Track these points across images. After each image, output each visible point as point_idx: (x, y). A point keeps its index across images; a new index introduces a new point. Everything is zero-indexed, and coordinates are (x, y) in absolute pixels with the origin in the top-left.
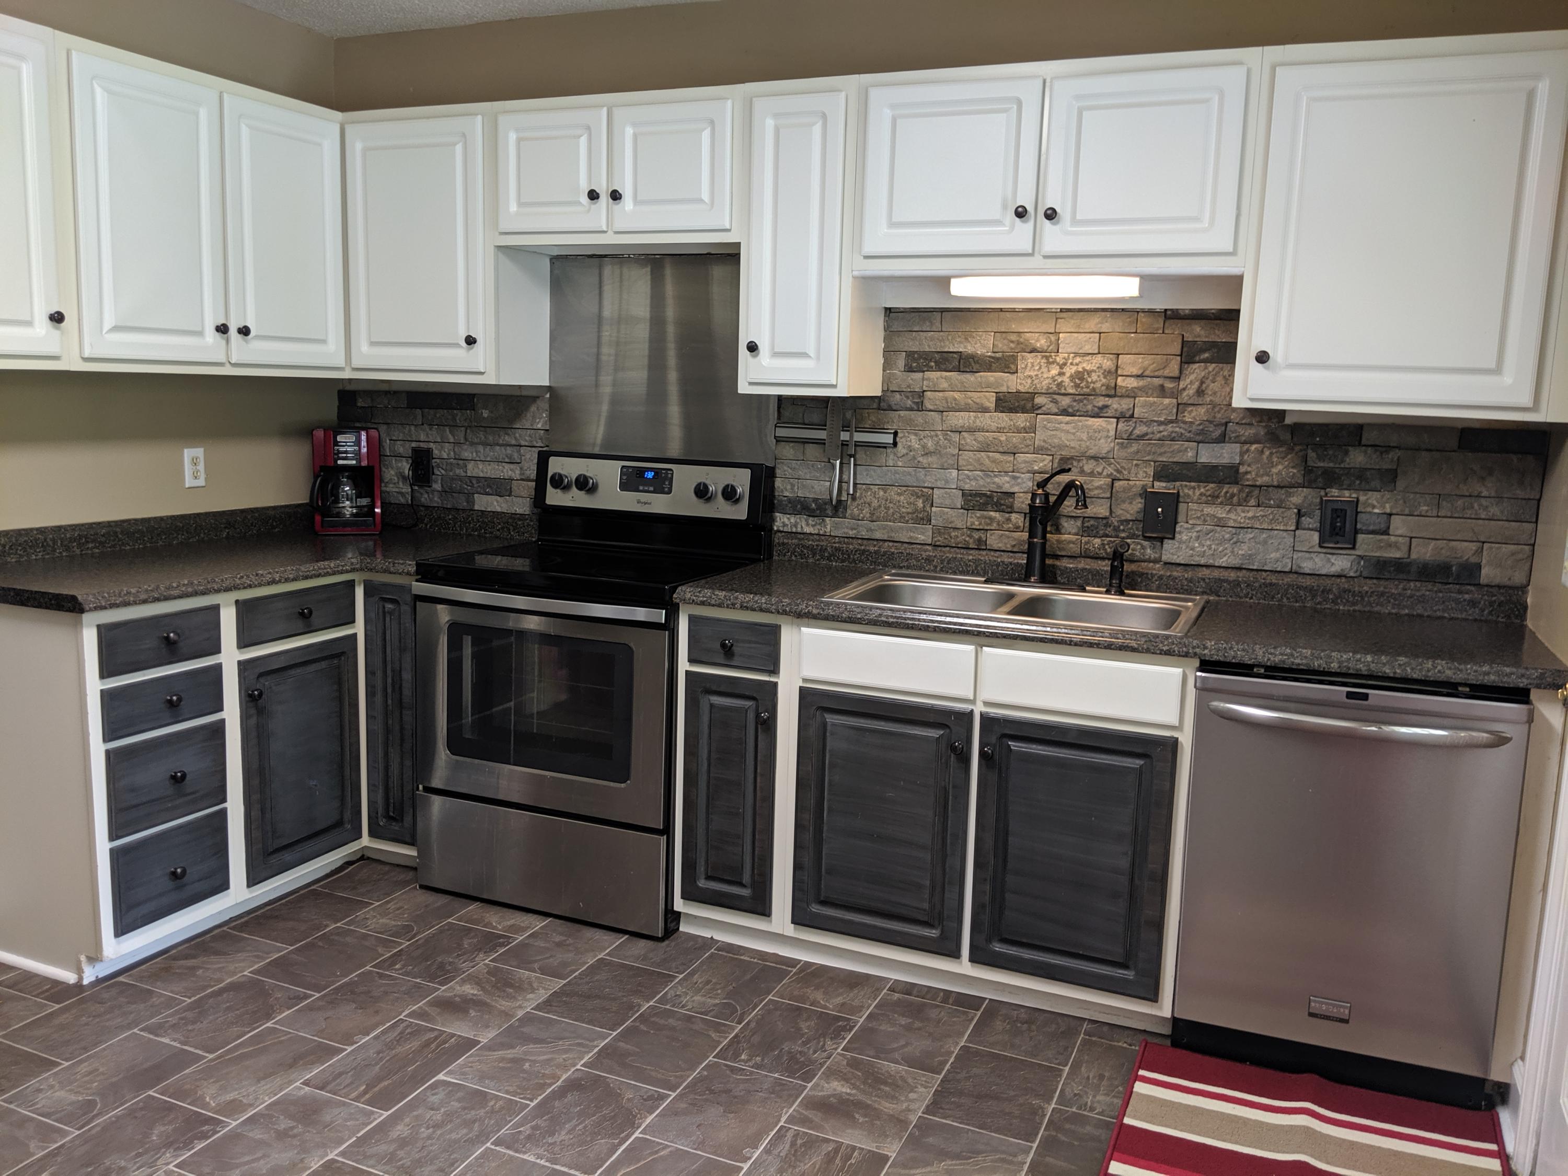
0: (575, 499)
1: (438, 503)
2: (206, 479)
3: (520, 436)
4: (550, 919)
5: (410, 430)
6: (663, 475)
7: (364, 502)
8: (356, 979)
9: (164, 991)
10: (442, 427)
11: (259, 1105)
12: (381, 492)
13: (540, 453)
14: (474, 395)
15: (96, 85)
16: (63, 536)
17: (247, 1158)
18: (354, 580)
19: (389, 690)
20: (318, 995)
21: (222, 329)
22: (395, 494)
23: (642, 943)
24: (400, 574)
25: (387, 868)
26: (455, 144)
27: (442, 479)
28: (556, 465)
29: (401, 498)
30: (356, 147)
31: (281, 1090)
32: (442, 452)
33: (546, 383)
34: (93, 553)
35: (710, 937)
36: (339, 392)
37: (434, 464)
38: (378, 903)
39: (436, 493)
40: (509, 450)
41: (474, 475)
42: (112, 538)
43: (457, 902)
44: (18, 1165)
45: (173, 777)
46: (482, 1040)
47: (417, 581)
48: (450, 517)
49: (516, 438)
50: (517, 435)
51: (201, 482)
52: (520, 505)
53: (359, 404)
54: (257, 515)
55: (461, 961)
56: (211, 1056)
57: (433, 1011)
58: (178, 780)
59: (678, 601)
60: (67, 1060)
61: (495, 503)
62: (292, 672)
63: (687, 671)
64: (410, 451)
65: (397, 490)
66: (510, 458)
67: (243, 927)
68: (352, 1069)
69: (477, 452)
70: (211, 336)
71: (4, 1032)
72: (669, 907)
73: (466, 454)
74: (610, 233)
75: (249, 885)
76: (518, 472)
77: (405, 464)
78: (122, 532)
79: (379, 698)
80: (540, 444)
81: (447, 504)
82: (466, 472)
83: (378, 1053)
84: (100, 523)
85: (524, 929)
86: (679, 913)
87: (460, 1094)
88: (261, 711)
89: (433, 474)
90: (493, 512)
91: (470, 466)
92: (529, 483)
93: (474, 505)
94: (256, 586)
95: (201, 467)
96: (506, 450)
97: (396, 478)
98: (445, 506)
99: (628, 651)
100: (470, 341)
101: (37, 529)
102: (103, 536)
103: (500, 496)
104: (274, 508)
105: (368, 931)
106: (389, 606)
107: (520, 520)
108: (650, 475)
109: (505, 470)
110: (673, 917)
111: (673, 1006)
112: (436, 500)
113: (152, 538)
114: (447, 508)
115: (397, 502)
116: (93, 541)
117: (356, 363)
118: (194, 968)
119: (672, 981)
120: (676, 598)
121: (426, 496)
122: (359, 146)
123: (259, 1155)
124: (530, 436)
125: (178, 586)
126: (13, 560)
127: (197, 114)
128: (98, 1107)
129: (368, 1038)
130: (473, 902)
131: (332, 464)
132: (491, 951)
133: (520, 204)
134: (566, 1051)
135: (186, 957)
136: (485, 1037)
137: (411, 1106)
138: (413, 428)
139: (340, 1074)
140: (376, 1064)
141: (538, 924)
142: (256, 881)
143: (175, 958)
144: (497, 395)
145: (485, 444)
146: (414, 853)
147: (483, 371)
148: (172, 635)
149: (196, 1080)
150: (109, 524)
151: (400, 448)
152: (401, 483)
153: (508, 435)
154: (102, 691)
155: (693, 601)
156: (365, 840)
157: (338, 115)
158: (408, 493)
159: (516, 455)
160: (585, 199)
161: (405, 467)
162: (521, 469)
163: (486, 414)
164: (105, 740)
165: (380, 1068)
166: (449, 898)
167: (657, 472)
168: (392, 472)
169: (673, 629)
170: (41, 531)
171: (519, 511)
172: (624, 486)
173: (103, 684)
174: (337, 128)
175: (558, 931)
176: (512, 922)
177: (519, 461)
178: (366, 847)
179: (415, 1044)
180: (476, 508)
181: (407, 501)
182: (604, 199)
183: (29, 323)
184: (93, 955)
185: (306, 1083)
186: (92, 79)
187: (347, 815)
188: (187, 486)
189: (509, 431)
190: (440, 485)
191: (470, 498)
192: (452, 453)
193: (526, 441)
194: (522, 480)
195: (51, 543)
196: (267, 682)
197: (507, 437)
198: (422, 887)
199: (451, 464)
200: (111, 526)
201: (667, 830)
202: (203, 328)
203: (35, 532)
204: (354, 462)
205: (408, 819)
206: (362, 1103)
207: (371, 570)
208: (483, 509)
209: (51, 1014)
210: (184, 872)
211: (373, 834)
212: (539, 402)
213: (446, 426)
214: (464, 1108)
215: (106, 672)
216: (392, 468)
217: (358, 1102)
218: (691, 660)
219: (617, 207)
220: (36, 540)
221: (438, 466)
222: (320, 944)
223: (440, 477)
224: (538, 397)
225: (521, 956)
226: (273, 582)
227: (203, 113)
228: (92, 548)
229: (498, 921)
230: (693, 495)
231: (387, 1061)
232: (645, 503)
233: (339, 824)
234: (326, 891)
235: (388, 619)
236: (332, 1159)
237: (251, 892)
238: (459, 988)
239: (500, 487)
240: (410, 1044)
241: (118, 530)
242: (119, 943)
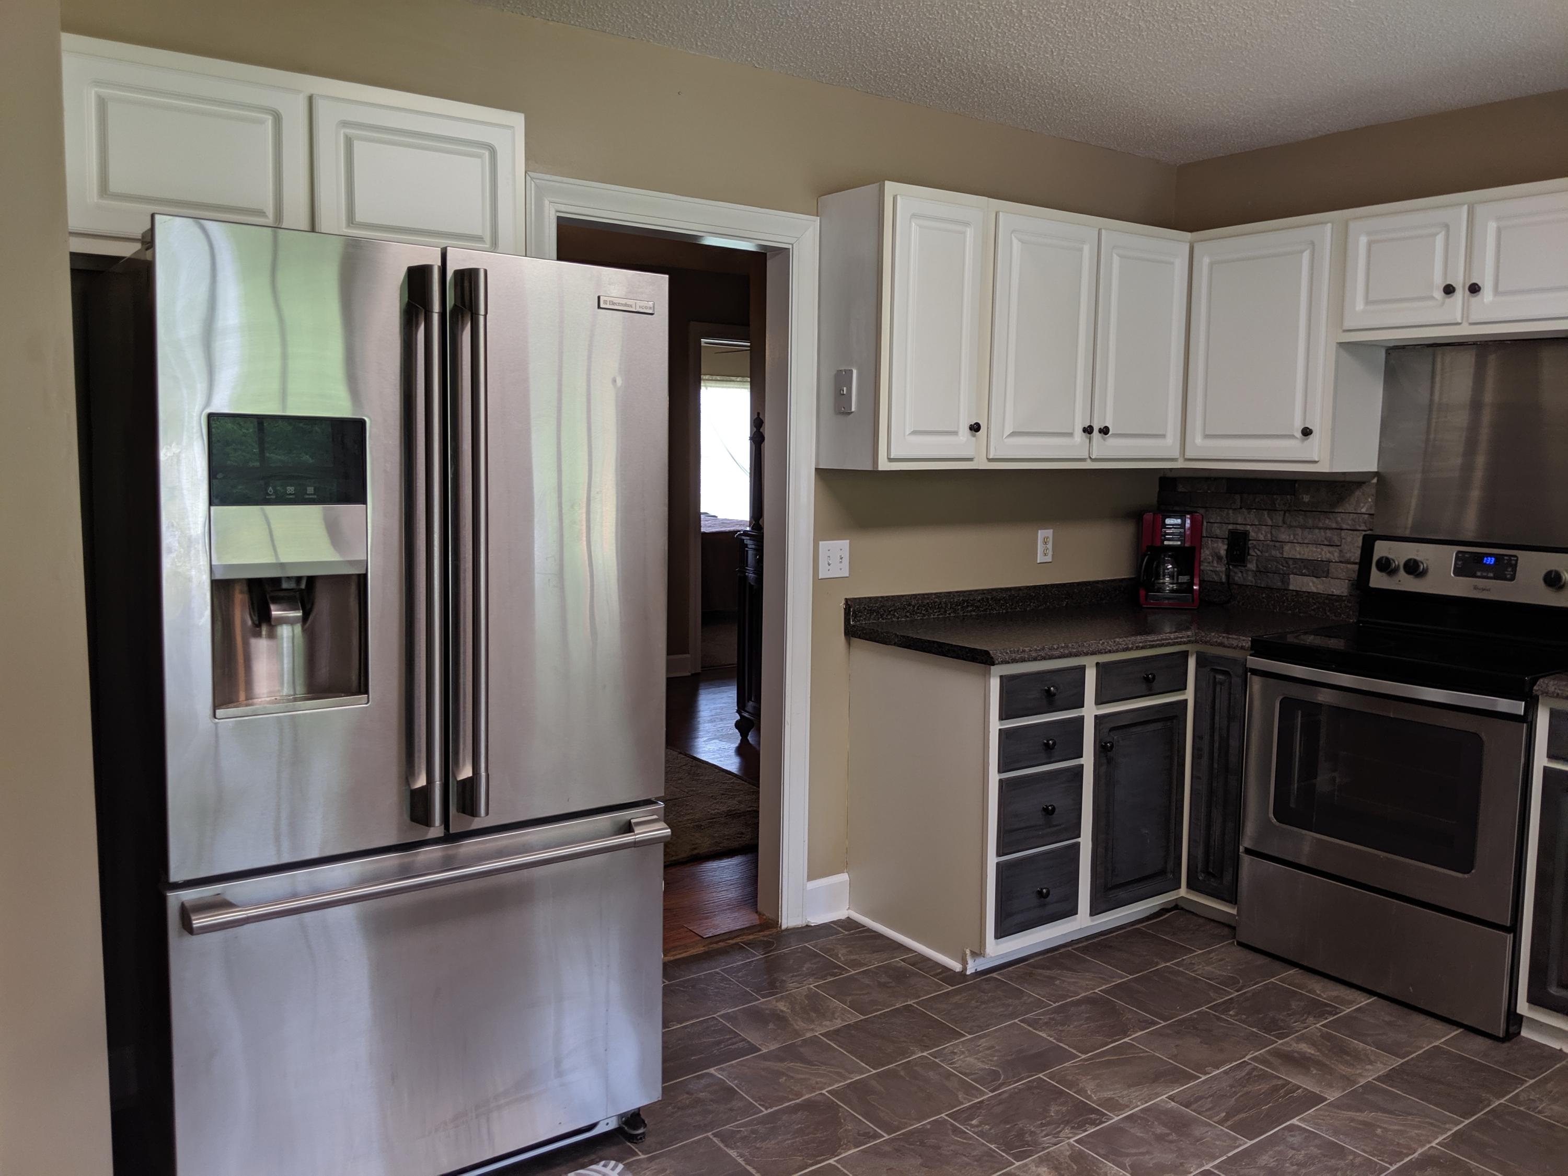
0: (1406, 583)
1: (1252, 582)
2: (1053, 556)
3: (1342, 519)
4: (1375, 998)
5: (1228, 514)
6: (1506, 561)
7: (1184, 579)
8: (1195, 1016)
9: (1033, 993)
10: (1261, 512)
11: (1134, 1108)
12: (1200, 570)
13: (1365, 537)
14: (1296, 481)
15: (1013, 237)
16: (952, 600)
17: (1133, 1151)
18: (1188, 651)
19: (1216, 755)
20: (1164, 1024)
21: (1088, 430)
22: (1209, 572)
23: (1480, 1040)
24: (1234, 648)
25: (1201, 921)
26: (1302, 252)
27: (1257, 560)
28: (1382, 549)
29: (1214, 576)
30: (1204, 262)
31: (1150, 1100)
32: (1258, 534)
33: (1375, 469)
34: (971, 615)
35: (1558, 1048)
36: (1161, 479)
37: (1250, 546)
38: (1200, 952)
39: (1250, 573)
40: (1329, 533)
41: (1290, 556)
42: (985, 604)
43: (1277, 965)
44: (953, 1109)
45: (1045, 810)
46: (1328, 1098)
47: (1251, 655)
48: (1264, 596)
49: (1337, 522)
50: (1339, 519)
51: (1049, 558)
52: (1338, 587)
53: (1180, 490)
54: (1089, 587)
55: (1292, 1021)
56: (1084, 1057)
57: (1276, 1061)
58: (1048, 812)
59: (1539, 693)
60: (970, 1033)
61: (1311, 584)
62: (1134, 729)
63: (1545, 768)
64: (1227, 533)
65: (1211, 569)
66: (1330, 541)
67: (1085, 950)
68: (1210, 1096)
69: (1294, 535)
70: (1079, 436)
71: (917, 1001)
72: (1512, 1009)
73: (1283, 537)
74: (1465, 324)
75: (1092, 914)
76: (1336, 554)
77: (1220, 544)
78: (992, 599)
79: (1205, 761)
80: (1363, 528)
81: (1261, 583)
82: (1282, 554)
83: (1231, 1086)
84: (976, 591)
85: (1351, 1003)
86: (1521, 1017)
87: (1317, 1142)
88: (1110, 761)
89: (1249, 554)
90: (1309, 592)
91: (1287, 548)
92: (1349, 566)
93: (1288, 584)
94: (1114, 652)
95: (1050, 546)
96: (1325, 533)
97: (1210, 557)
98: (1259, 585)
99: (1476, 742)
100: (1307, 432)
101: (935, 594)
102: (979, 601)
103: (1317, 577)
104: (1103, 582)
105: (1197, 975)
106: (1220, 677)
107: (1337, 601)
108: (1491, 561)
109: (1323, 553)
110: (1515, 1020)
111: (1529, 1109)
112: (1250, 579)
113: (1012, 604)
114: (1261, 587)
115: (1211, 579)
116: (972, 605)
117: (1189, 454)
118: (1052, 979)
119: (1522, 1084)
120: (1537, 691)
121: (1240, 575)
122: (1206, 260)
123: (1142, 1150)
124: (1353, 520)
125: (1058, 648)
126: (919, 618)
127: (1081, 250)
128: (1002, 1078)
129: (1218, 1072)
130: (1292, 967)
131: (1159, 544)
132: (1320, 1016)
133: (1368, 302)
134: (1418, 1127)
135: (1043, 967)
136: (1332, 1096)
137: (1272, 1141)
138: (1231, 512)
139: (1201, 1098)
140: (1231, 1097)
141: (1365, 1001)
142: (1098, 912)
143: (1034, 966)
144: (1320, 481)
145: (1303, 527)
146: (1234, 912)
147: (1317, 460)
148: (1052, 688)
149: (1075, 1074)
150: (983, 592)
151: (1217, 531)
152: (1215, 562)
153: (1330, 519)
154: (1000, 730)
155: (1558, 694)
156: (1183, 892)
157: (1188, 236)
158: (1221, 572)
159: (1336, 538)
160: (1439, 294)
161: (1222, 549)
162: (1341, 551)
163: (1306, 498)
164: (1000, 771)
165: (1236, 1100)
166: (1268, 960)
167: (1498, 558)
168: (1207, 552)
169: (1532, 722)
170: (938, 595)
171: (1336, 592)
172: (1459, 572)
173: (1001, 725)
174: (1187, 247)
175: (1387, 1012)
176: (1335, 993)
177: (1339, 544)
178: (1182, 897)
179: (1264, 1087)
180: (1291, 587)
181: (1221, 579)
182: (1461, 293)
183: (955, 433)
184: (977, 951)
185: (1171, 1098)
186: (1013, 231)
187: (1170, 865)
188: (1038, 562)
189: (1331, 516)
190: (1255, 565)
191: (1285, 580)
192: (1269, 535)
193: (1348, 524)
194: (1341, 562)
195: (944, 605)
196: (1116, 736)
197: (1327, 521)
198: (1240, 944)
199: (1268, 545)
200: (984, 594)
201: (1515, 928)
202: (1074, 430)
203: (934, 597)
204: (1179, 543)
205: (1228, 878)
206: (1226, 1128)
207: (1206, 643)
208: (1298, 589)
209: (948, 993)
210: (1048, 893)
211: (1190, 886)
212: (1364, 487)
213: (1265, 510)
214: (1325, 1156)
215: (1004, 715)
216: (1207, 549)
217: (1222, 1126)
218: (1551, 756)
219: (1475, 300)
220: (935, 602)
221: (1254, 547)
222: (1155, 978)
223: (1255, 558)
224: (1364, 483)
225: (1350, 1024)
226: (1127, 649)
227: (1086, 248)
228: (971, 611)
229: (1324, 991)
230: (1542, 582)
231: (1241, 1096)
232: (1484, 590)
233: (1163, 872)
234: (1150, 931)
235: (1218, 689)
236: (1208, 1170)
237: (1092, 921)
238: (1295, 1045)
239: (1317, 569)
240: (1260, 1085)
241: (990, 597)
242: (997, 944)
